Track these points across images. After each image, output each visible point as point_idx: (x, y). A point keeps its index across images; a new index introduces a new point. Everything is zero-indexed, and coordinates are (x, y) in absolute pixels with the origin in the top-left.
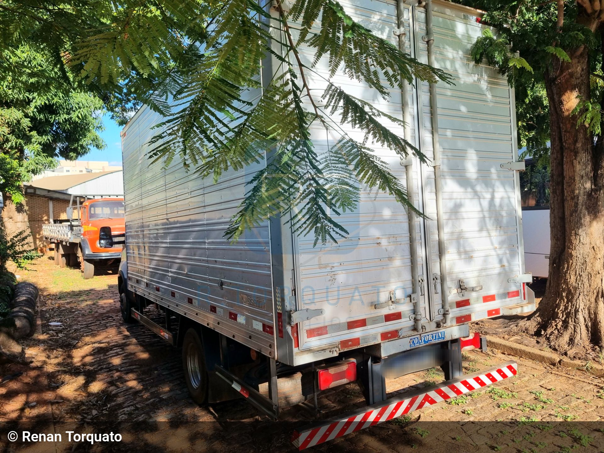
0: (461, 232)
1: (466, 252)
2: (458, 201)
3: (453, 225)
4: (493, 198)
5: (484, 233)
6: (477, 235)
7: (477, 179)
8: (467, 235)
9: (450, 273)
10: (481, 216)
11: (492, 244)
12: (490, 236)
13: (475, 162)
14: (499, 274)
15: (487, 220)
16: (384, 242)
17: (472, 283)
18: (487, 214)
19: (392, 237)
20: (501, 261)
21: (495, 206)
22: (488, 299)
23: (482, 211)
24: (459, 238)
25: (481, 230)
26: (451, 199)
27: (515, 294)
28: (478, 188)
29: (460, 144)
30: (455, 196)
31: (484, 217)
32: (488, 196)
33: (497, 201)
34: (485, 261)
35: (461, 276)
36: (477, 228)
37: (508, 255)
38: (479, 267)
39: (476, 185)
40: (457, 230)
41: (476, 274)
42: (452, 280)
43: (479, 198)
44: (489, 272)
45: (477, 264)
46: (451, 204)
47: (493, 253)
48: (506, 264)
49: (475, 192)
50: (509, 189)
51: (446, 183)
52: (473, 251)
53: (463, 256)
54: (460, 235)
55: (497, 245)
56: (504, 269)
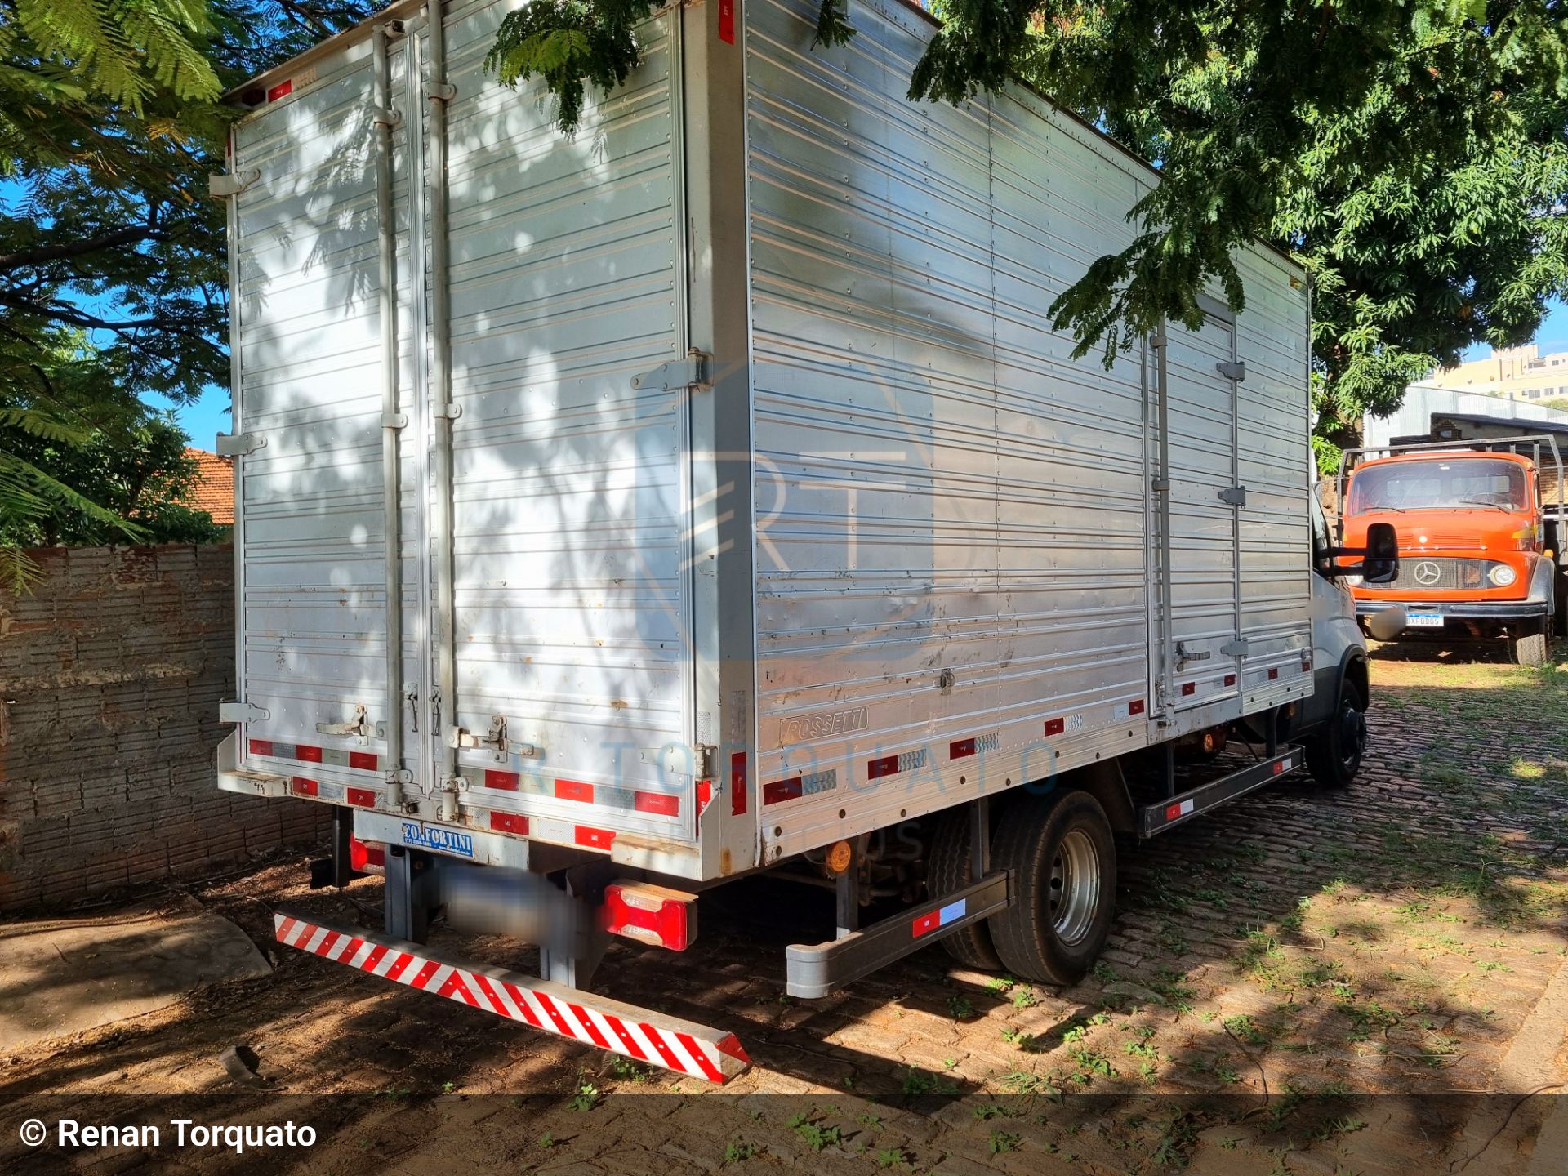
0: (504, 589)
1: (513, 645)
2: (501, 504)
3: (483, 569)
4: (600, 491)
5: (567, 598)
6: (545, 598)
7: (555, 438)
8: (520, 599)
9: (475, 695)
10: (560, 545)
11: (589, 631)
12: (581, 606)
13: (552, 386)
14: (609, 727)
15: (579, 558)
16: (353, 600)
17: (528, 732)
18: (577, 540)
19: (367, 589)
20: (616, 690)
21: (607, 517)
22: (568, 789)
23: (563, 531)
24: (498, 605)
25: (556, 588)
26: (481, 500)
27: (661, 803)
28: (557, 466)
29: (511, 345)
30: (493, 490)
31: (567, 550)
32: (584, 486)
33: (617, 501)
34: (566, 680)
35: (503, 709)
36: (546, 581)
37: (643, 675)
38: (549, 692)
39: (549, 459)
40: (493, 583)
41: (540, 710)
42: (478, 713)
43: (557, 494)
44: (575, 714)
45: (545, 683)
46: (482, 516)
47: (588, 657)
48: (631, 699)
49: (546, 477)
50: (655, 455)
51: (472, 462)
52: (532, 644)
53: (507, 655)
54: (503, 596)
55: (606, 639)
56: (626, 717)
